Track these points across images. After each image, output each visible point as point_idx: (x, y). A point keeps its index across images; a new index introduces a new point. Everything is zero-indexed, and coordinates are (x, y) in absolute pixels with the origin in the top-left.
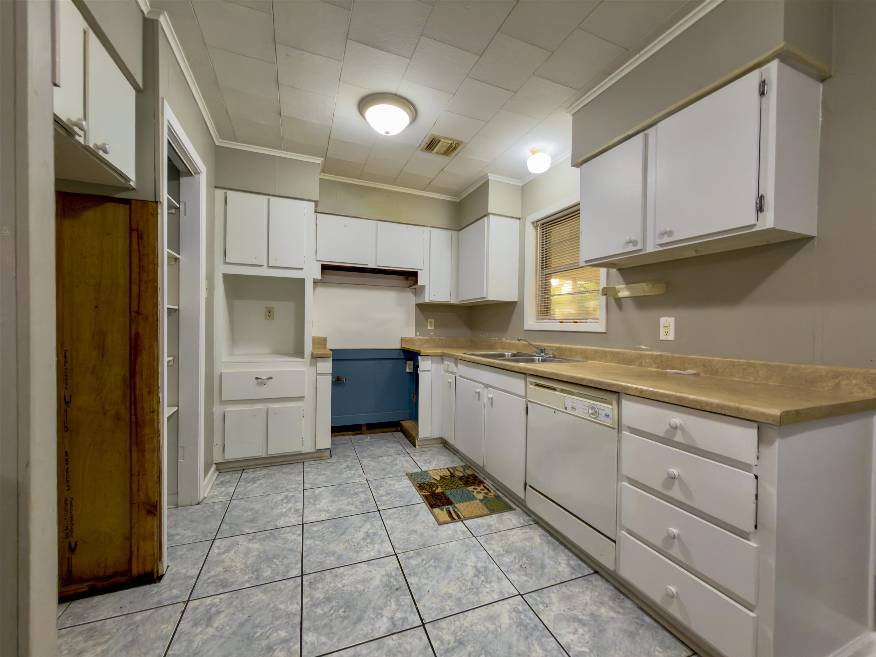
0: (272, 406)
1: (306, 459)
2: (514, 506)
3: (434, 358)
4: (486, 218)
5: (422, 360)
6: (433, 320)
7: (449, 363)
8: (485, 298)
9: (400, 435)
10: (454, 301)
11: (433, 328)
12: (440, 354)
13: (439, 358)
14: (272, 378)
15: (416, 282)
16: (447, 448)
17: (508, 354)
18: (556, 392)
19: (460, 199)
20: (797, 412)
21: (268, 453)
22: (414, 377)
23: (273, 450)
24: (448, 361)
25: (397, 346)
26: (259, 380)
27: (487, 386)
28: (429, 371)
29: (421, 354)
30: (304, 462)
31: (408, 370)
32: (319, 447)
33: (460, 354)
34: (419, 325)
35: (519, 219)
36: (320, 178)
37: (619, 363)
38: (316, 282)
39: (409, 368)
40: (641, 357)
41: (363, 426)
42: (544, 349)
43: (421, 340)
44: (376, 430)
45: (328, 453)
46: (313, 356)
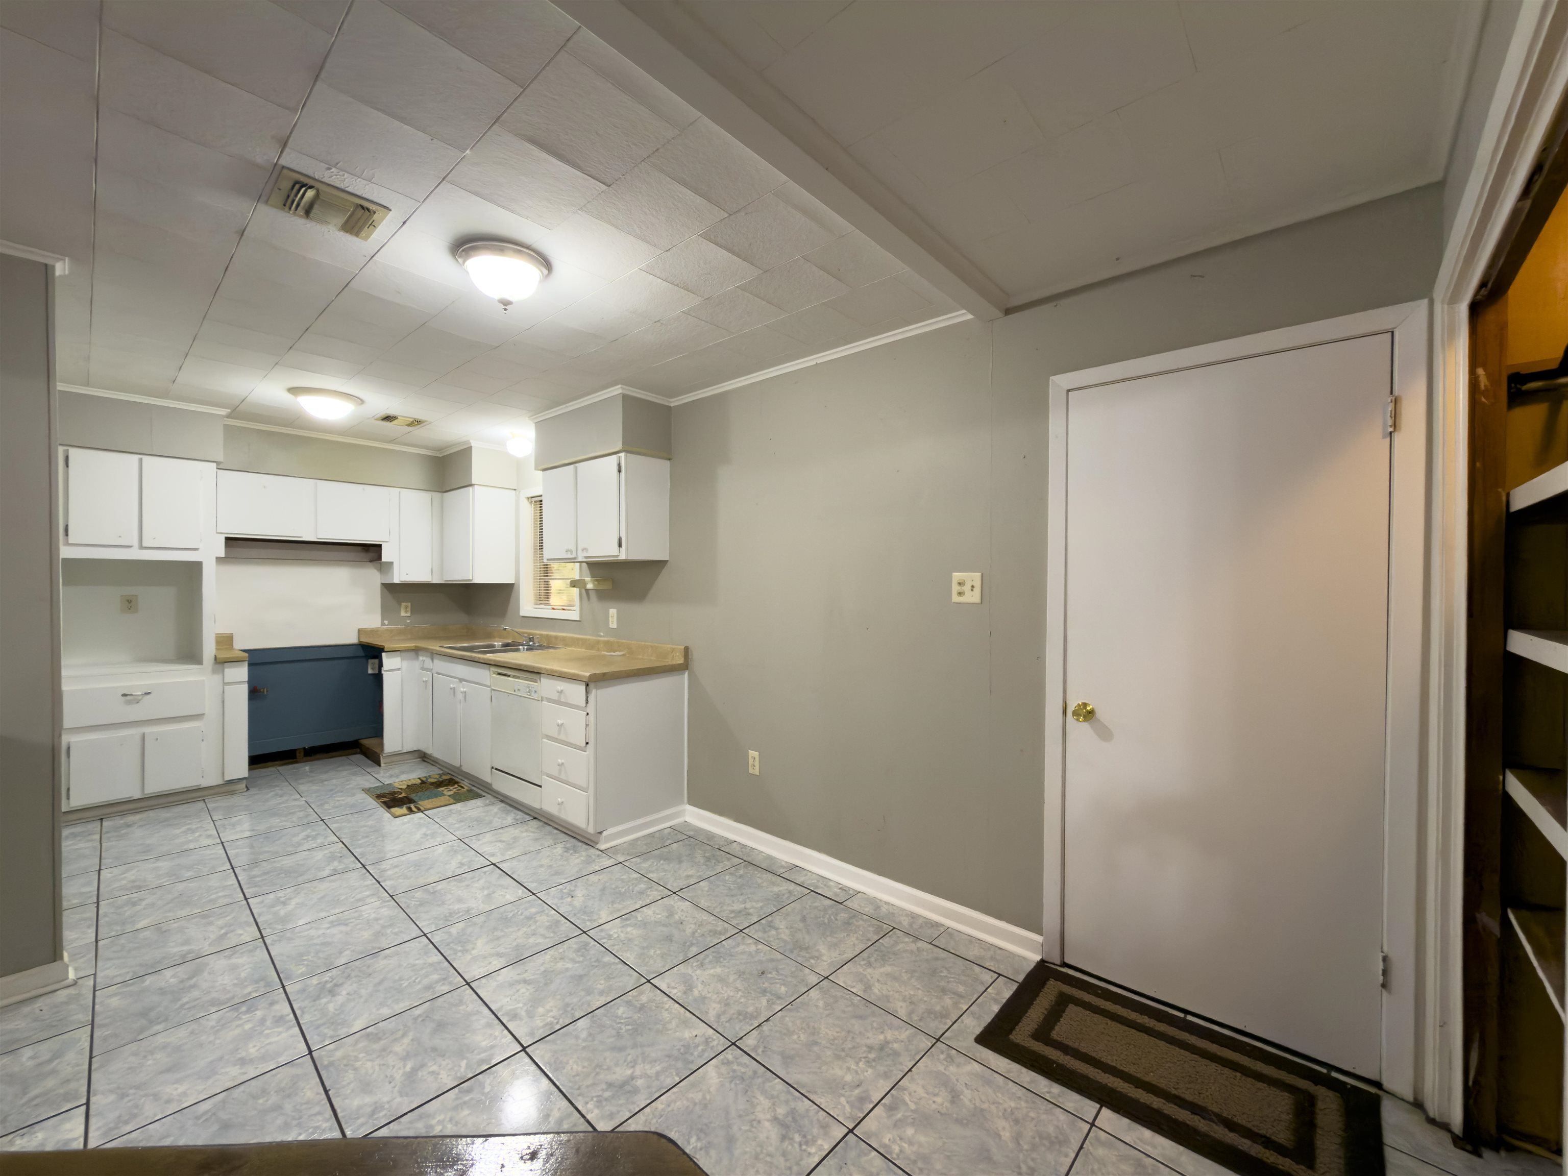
0: (148, 730)
1: (207, 796)
2: (484, 794)
3: (404, 654)
4: (471, 488)
5: (387, 657)
6: (409, 604)
7: (424, 658)
8: (471, 580)
9: (360, 757)
10: (436, 580)
11: (409, 614)
12: (414, 648)
13: (412, 654)
14: (150, 693)
15: (380, 558)
16: (425, 761)
17: (498, 644)
18: (509, 678)
19: (443, 455)
20: (604, 674)
21: (146, 792)
22: (378, 679)
23: (152, 788)
24: (422, 656)
25: (353, 639)
26: (128, 698)
27: (461, 680)
28: (399, 669)
29: (385, 650)
30: (204, 800)
31: (370, 671)
32: (227, 778)
33: (435, 646)
34: (386, 611)
35: (515, 490)
36: (224, 425)
37: (587, 649)
38: (219, 560)
39: (373, 669)
40: (598, 642)
41: (297, 752)
42: (533, 638)
43: (391, 631)
44: (318, 756)
45: (242, 786)
46: (218, 661)
